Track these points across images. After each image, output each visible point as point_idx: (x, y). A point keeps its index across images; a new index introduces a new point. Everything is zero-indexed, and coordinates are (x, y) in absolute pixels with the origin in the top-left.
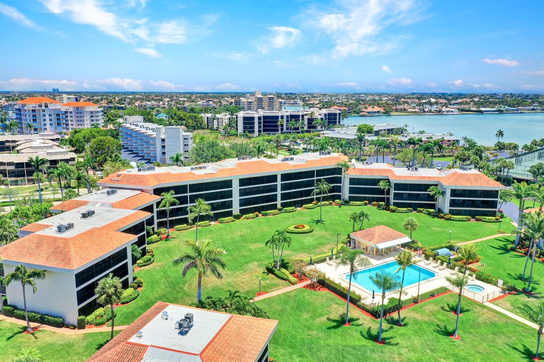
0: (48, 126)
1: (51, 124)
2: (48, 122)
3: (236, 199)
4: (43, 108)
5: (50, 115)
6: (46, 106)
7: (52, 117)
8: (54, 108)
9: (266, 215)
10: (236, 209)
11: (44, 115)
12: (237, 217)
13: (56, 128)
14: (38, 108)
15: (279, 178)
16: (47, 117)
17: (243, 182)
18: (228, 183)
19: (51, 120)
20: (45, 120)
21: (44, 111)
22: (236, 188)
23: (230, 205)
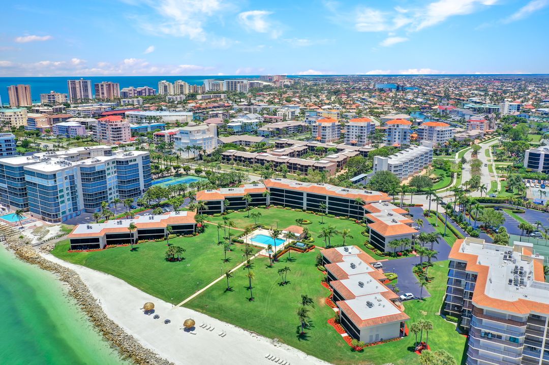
0: (397, 139)
1: (399, 138)
2: (397, 137)
3: (305, 202)
4: (396, 127)
5: (399, 132)
6: (398, 126)
7: (400, 134)
8: (403, 128)
9: (316, 214)
10: (305, 206)
11: (395, 132)
12: (304, 211)
13: (402, 141)
14: (392, 127)
15: (327, 198)
16: (397, 134)
17: (308, 195)
18: (302, 194)
19: (399, 136)
20: (395, 135)
21: (395, 129)
22: (305, 197)
23: (302, 204)
